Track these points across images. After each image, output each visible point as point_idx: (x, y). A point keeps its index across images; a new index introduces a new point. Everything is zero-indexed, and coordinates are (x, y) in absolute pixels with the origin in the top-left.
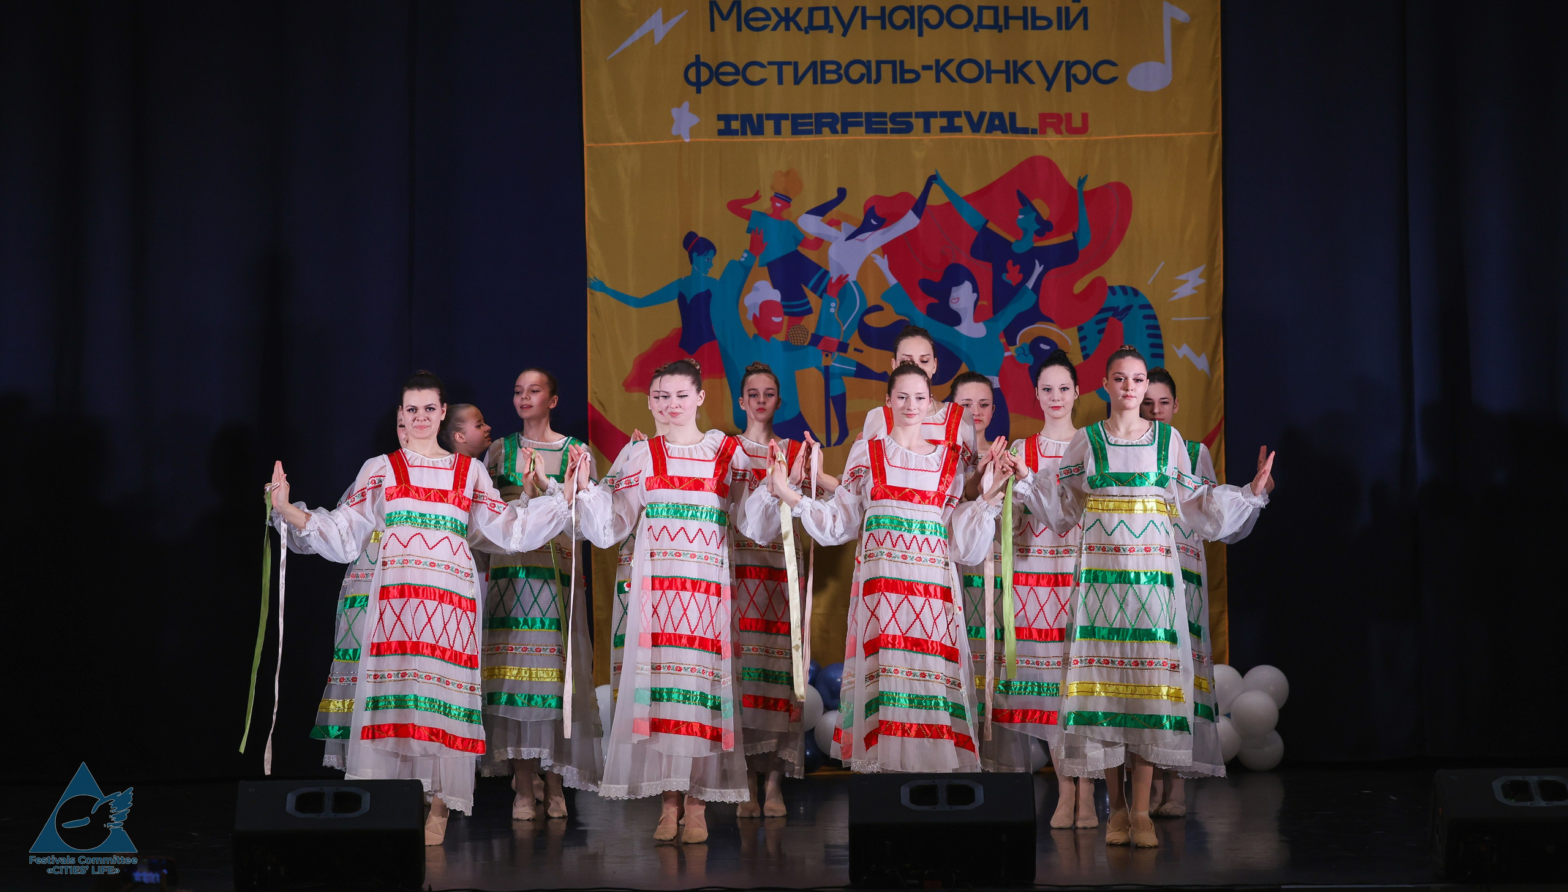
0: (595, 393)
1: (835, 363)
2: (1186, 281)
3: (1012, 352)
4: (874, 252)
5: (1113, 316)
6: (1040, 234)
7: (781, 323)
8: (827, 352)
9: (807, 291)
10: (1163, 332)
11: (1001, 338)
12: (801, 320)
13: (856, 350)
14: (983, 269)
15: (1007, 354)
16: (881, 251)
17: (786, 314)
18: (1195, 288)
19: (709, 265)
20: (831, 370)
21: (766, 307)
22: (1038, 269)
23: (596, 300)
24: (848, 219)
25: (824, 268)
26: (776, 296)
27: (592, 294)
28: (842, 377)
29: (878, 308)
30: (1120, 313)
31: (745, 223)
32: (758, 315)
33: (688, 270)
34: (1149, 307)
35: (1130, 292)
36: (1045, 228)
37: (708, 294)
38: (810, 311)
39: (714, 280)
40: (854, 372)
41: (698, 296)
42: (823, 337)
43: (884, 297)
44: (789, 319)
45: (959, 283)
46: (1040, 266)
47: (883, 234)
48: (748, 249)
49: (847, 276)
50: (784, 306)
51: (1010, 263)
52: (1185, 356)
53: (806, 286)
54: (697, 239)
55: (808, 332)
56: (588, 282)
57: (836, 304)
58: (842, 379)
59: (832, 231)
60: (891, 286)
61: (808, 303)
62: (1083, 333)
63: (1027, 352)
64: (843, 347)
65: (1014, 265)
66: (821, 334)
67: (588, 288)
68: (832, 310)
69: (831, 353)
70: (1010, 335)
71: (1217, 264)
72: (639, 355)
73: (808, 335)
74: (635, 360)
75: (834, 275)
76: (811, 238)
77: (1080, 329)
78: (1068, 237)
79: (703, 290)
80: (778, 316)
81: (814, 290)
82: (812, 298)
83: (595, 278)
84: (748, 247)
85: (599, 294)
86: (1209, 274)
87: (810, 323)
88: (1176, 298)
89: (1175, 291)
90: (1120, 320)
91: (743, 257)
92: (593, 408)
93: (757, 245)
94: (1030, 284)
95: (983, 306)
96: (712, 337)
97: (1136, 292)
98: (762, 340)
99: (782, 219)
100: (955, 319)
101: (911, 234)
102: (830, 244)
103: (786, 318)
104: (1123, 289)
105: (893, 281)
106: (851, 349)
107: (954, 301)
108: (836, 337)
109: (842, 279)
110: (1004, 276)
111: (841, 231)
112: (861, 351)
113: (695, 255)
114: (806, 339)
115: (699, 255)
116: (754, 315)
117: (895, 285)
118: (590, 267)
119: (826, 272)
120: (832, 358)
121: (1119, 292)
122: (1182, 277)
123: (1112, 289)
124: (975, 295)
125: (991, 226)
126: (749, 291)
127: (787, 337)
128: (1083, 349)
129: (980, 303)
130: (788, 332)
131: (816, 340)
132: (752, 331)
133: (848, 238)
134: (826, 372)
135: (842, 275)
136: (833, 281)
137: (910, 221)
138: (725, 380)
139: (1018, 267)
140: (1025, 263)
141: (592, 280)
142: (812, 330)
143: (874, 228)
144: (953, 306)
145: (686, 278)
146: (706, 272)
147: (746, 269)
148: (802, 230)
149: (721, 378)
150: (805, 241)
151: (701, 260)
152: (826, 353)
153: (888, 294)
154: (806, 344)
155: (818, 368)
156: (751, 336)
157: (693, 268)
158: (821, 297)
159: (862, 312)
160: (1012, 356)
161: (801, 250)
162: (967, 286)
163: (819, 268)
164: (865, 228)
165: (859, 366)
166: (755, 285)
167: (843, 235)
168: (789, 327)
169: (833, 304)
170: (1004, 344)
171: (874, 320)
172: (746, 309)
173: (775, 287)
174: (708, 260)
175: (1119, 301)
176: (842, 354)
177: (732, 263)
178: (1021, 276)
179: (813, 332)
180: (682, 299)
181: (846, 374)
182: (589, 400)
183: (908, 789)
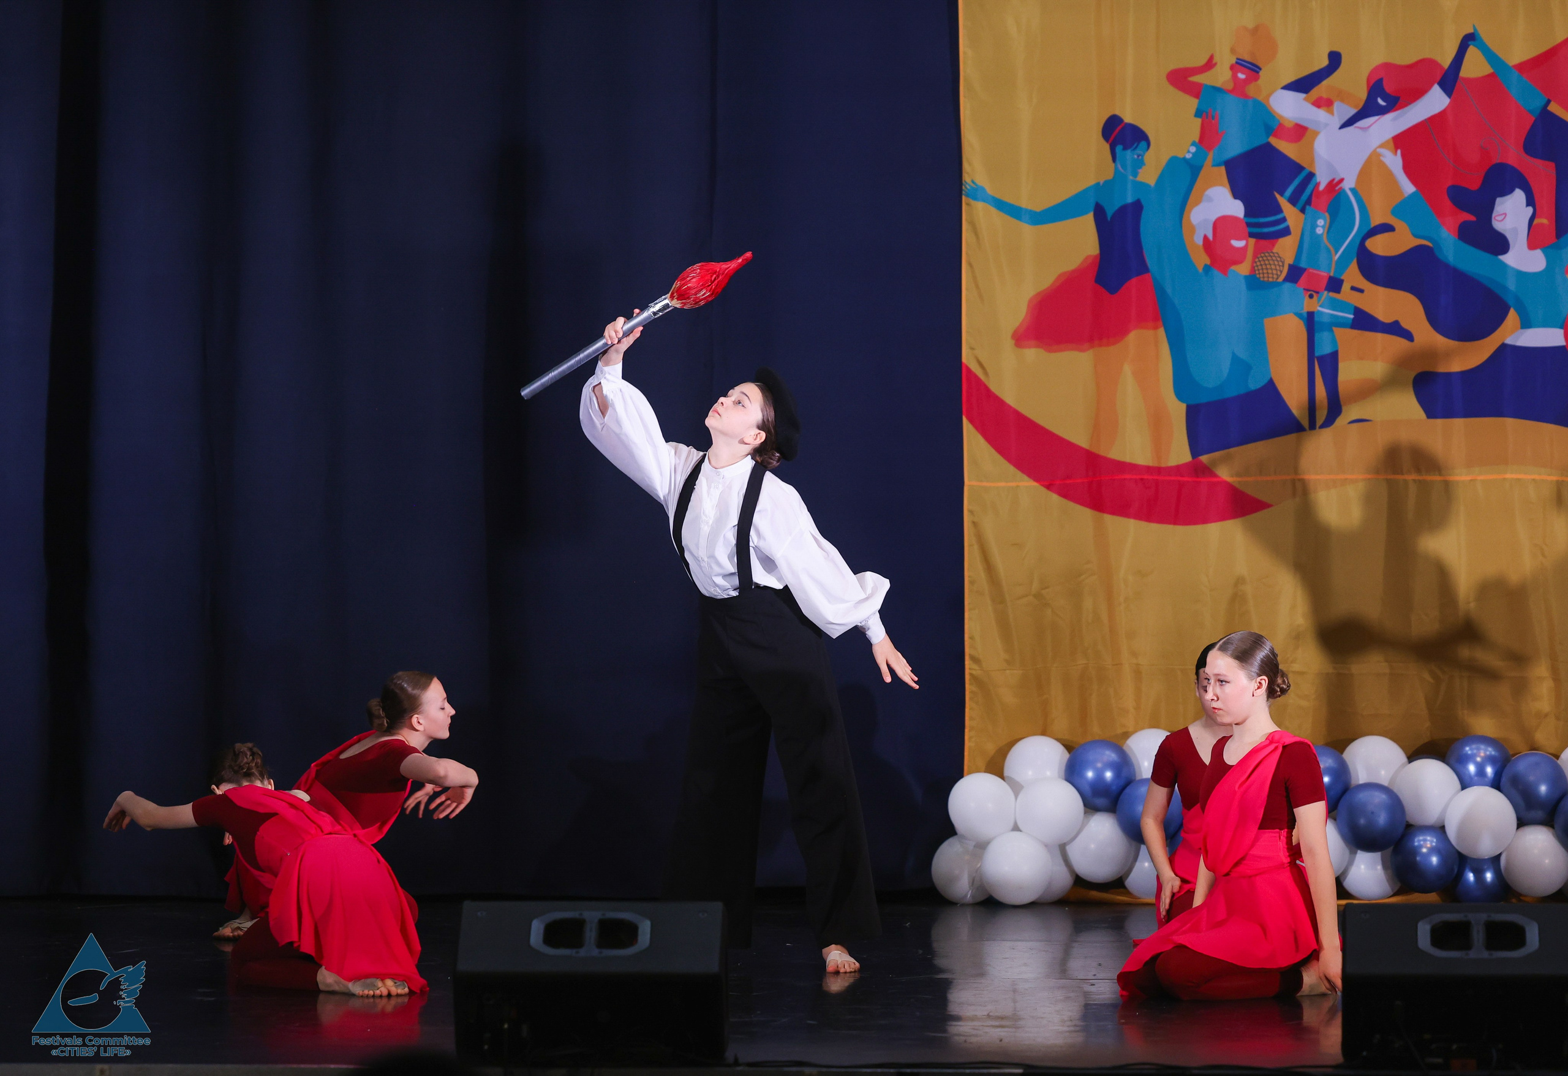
0: (972, 349)
1: (1324, 308)
4: (1382, 146)
7: (1245, 248)
8: (1312, 292)
9: (1283, 202)
12: (1274, 245)
13: (1353, 288)
16: (1392, 145)
17: (1251, 235)
19: (1139, 163)
20: (1316, 319)
21: (1222, 224)
23: (973, 215)
24: (1344, 96)
25: (1308, 169)
26: (1237, 209)
27: (968, 204)
28: (1334, 329)
29: (1386, 228)
31: (1192, 103)
32: (1210, 237)
33: (1108, 170)
37: (1137, 207)
38: (1286, 232)
39: (1147, 185)
40: (1351, 321)
41: (1123, 209)
42: (1305, 269)
44: (1256, 244)
47: (1395, 119)
48: (1197, 140)
49: (1342, 180)
50: (1249, 225)
53: (1282, 194)
54: (1119, 128)
56: (963, 187)
57: (1325, 223)
58: (1332, 331)
59: (1320, 115)
60: (1406, 195)
61: (1284, 220)
64: (1335, 285)
67: (964, 198)
68: (1319, 231)
69: (1317, 293)
72: (1038, 294)
73: (1283, 266)
74: (1030, 301)
75: (1322, 180)
76: (1289, 125)
79: (1130, 200)
80: (1239, 239)
81: (1293, 201)
82: (1289, 212)
83: (973, 182)
84: (1196, 136)
87: (1286, 249)
91: (1189, 152)
92: (969, 370)
93: (1209, 136)
96: (1143, 268)
98: (1216, 273)
99: (1245, 96)
102: (1316, 134)
103: (1252, 241)
105: (1408, 188)
106: (1346, 287)
108: (1325, 269)
109: (1334, 186)
111: (1332, 114)
112: (1361, 291)
113: (1119, 148)
114: (1281, 272)
115: (1125, 148)
116: (1205, 238)
117: (1413, 193)
118: (966, 167)
119: (1311, 175)
120: (1319, 301)
126: (1198, 202)
127: (1253, 270)
130: (1254, 262)
131: (1295, 274)
132: (1201, 259)
133: (1343, 126)
134: (1310, 321)
135: (1333, 180)
136: (1322, 188)
137: (1435, 101)
138: (1161, 332)
141: (969, 185)
142: (1289, 260)
143: (1382, 111)
145: (1106, 182)
146: (1135, 174)
147: (1193, 169)
148: (1275, 112)
149: (1156, 328)
150: (1279, 130)
152: (1310, 293)
153: (1402, 208)
154: (1281, 279)
155: (1299, 315)
156: (1200, 270)
157: (1116, 168)
158: (1303, 210)
159: (1365, 231)
161: (1275, 142)
163: (1301, 168)
164: (1368, 110)
166: (1207, 193)
167: (1337, 120)
168: (1255, 256)
169: (1321, 222)
171: (1379, 246)
172: (1193, 229)
173: (1236, 195)
174: (1138, 156)
176: (1332, 294)
177: (1174, 162)
179: (1291, 263)
180: (1099, 212)
181: (1340, 324)
182: (964, 359)
183: (1428, 927)
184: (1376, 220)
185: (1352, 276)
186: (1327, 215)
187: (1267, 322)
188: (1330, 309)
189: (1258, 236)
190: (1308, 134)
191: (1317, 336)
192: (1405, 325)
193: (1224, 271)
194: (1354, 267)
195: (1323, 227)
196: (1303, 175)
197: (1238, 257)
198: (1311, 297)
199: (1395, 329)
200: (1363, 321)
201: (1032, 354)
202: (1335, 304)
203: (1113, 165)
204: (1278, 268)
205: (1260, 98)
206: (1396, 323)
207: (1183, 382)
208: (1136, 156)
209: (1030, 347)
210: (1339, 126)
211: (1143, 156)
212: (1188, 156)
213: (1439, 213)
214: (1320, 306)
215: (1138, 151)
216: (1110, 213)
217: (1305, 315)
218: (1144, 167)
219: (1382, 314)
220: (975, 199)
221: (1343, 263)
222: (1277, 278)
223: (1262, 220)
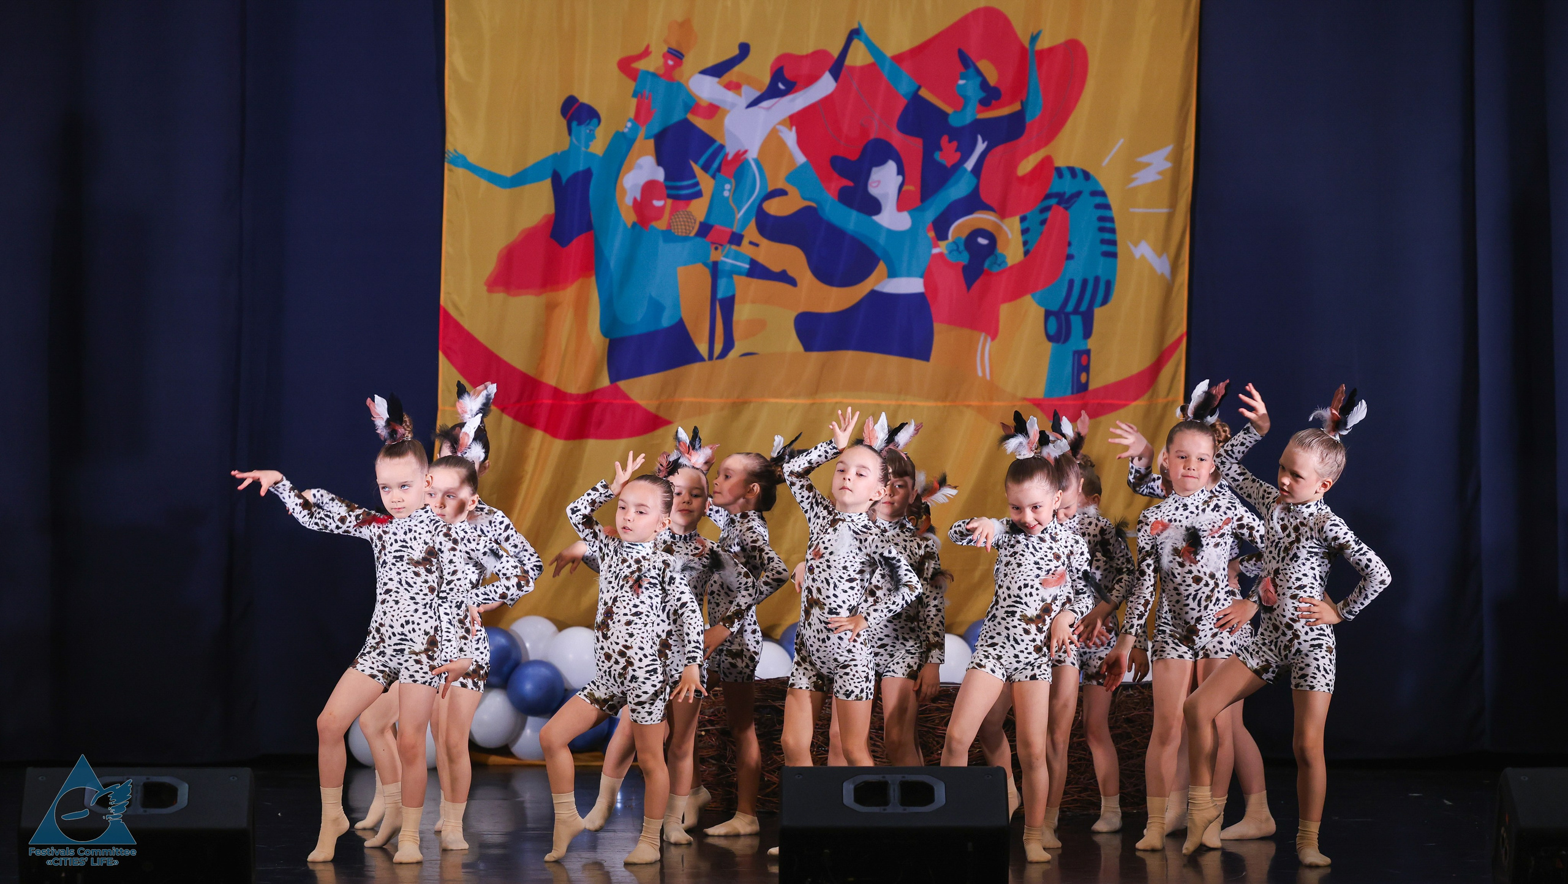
0: (449, 293)
2: (1148, 165)
3: (942, 247)
4: (780, 123)
5: (1059, 203)
6: (985, 103)
7: (663, 208)
8: (717, 245)
9: (697, 168)
10: (1118, 225)
11: (928, 231)
13: (751, 243)
14: (911, 146)
15: (935, 251)
16: (788, 122)
17: (669, 196)
18: (1160, 173)
19: (591, 137)
20: (720, 267)
21: (649, 188)
22: (981, 146)
23: (454, 179)
25: (719, 142)
26: (660, 175)
27: (450, 170)
28: (735, 277)
29: (782, 193)
30: (1066, 201)
33: (565, 142)
34: (1103, 194)
35: (1080, 175)
36: (990, 95)
37: (587, 174)
38: (699, 194)
41: (576, 175)
43: (789, 179)
44: (673, 203)
45: (881, 162)
46: (983, 142)
49: (746, 152)
50: (668, 188)
51: (945, 139)
52: (1143, 257)
53: (696, 162)
54: (576, 105)
55: (695, 220)
56: (446, 155)
58: (732, 277)
59: (729, 96)
60: (798, 165)
61: (697, 184)
62: (1026, 225)
63: (962, 248)
65: (950, 142)
66: (711, 222)
67: (446, 165)
68: (726, 194)
69: (721, 245)
70: (941, 228)
71: (1186, 144)
72: (507, 247)
73: (695, 223)
75: (731, 150)
76: (704, 104)
77: (1023, 219)
78: (1016, 107)
79: (581, 168)
80: (659, 199)
81: (706, 168)
83: (455, 151)
85: (460, 171)
86: (1177, 158)
87: (698, 209)
88: (1133, 185)
89: (1134, 176)
90: (1066, 209)
92: (446, 313)
93: (642, 115)
94: (970, 165)
95: (908, 191)
97: (1087, 176)
100: (873, 206)
101: (827, 101)
102: (726, 112)
103: (669, 201)
104: (1072, 171)
105: (801, 158)
106: (745, 242)
107: (874, 185)
109: (740, 156)
110: (937, 156)
111: (740, 95)
112: (757, 245)
113: (574, 124)
114: (693, 228)
115: (580, 124)
116: (635, 199)
118: (449, 138)
121: (1067, 175)
122: (1144, 159)
123: (1059, 171)
124: (900, 178)
125: (924, 93)
127: (669, 226)
128: (1025, 243)
129: (905, 188)
130: (670, 219)
131: (705, 230)
135: (739, 151)
136: (730, 157)
138: (593, 279)
139: (955, 144)
140: (964, 139)
144: (874, 190)
145: (564, 153)
146: (587, 146)
148: (695, 95)
150: (695, 107)
151: (584, 130)
152: (715, 245)
153: (795, 176)
154: (692, 234)
155: (705, 264)
157: (571, 140)
158: (714, 177)
159: (763, 194)
160: (941, 255)
162: (891, 166)
164: (772, 92)
165: (753, 263)
168: (672, 213)
169: (727, 186)
170: (932, 238)
171: (776, 208)
172: (624, 191)
173: (659, 163)
174: (590, 131)
175: (1066, 186)
176: (734, 247)
178: (958, 155)
180: (556, 178)
182: (442, 302)
185: (751, 232)
186: (733, 181)
188: (733, 260)
189: (675, 198)
190: (720, 112)
194: (752, 224)
195: (730, 190)
199: (784, 277)
201: (499, 297)
202: (737, 257)
203: (568, 138)
204: (690, 224)
208: (588, 131)
209: (499, 292)
210: (745, 105)
211: (593, 131)
212: (626, 130)
214: (724, 257)
215: (591, 127)
216: (564, 179)
217: (711, 264)
218: (594, 141)
220: (456, 165)
222: (690, 233)
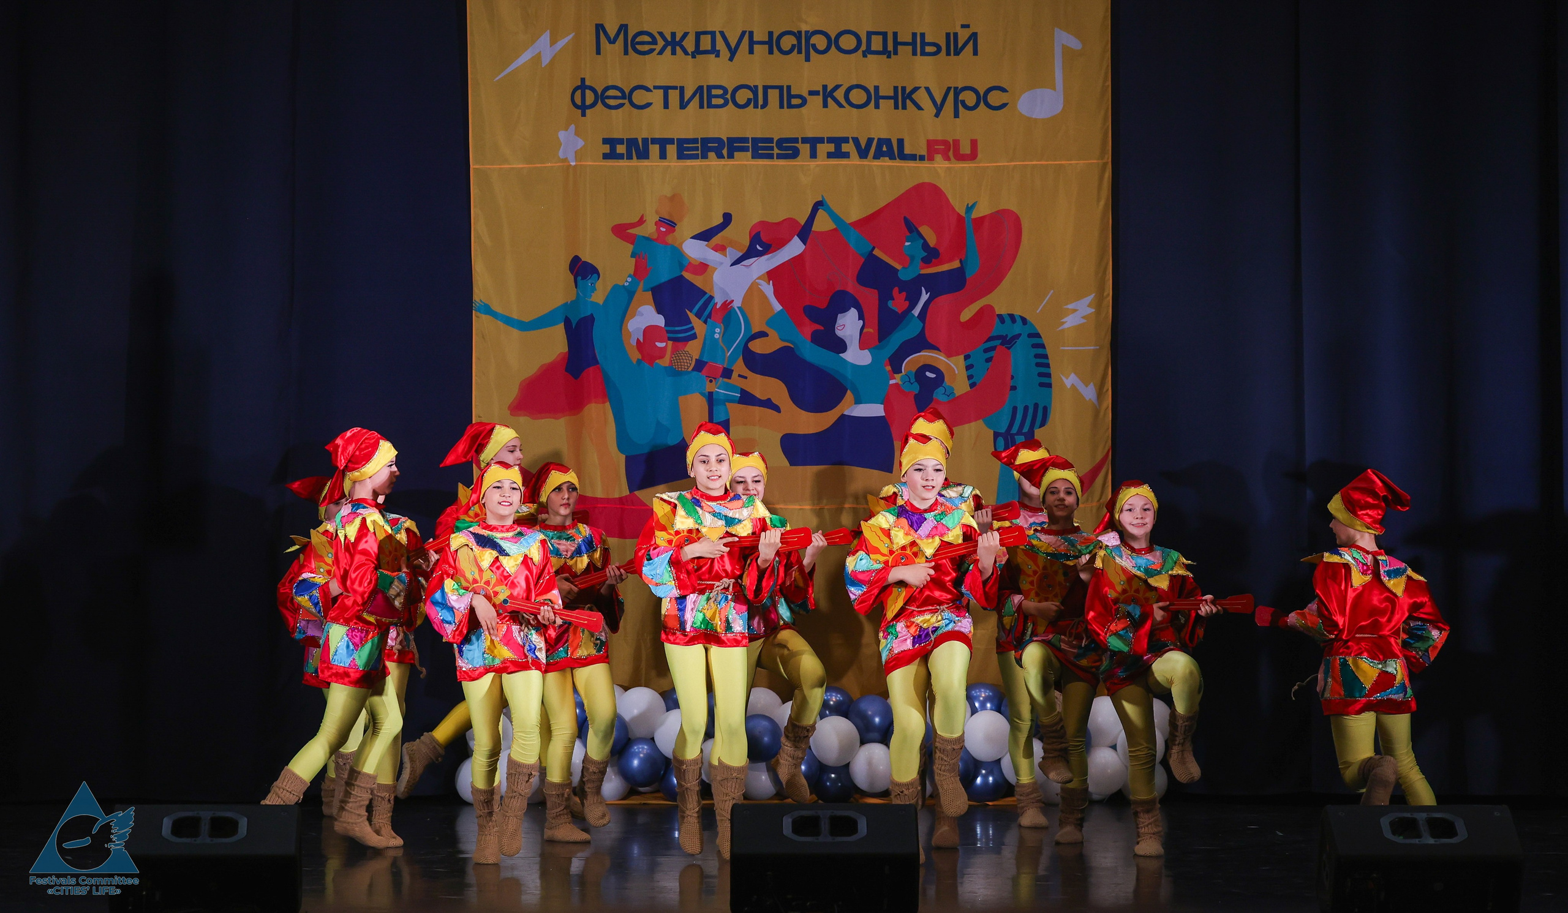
1: (720, 389)
2: (1075, 310)
7: (665, 347)
8: (712, 378)
12: (685, 346)
13: (740, 376)
17: (670, 339)
18: (1084, 317)
24: (734, 244)
26: (660, 321)
27: (477, 317)
28: (727, 403)
29: (762, 334)
31: (630, 248)
32: (642, 340)
38: (694, 337)
39: (599, 304)
40: (738, 399)
42: (707, 362)
47: (768, 259)
48: (632, 274)
52: (1072, 386)
57: (721, 330)
58: (725, 405)
61: (692, 328)
64: (727, 373)
68: (717, 336)
69: (715, 379)
71: (1105, 291)
75: (719, 300)
79: (589, 314)
81: (699, 315)
82: (696, 322)
84: (632, 271)
86: (1098, 304)
88: (1064, 327)
89: (1063, 320)
91: (627, 281)
93: (641, 271)
96: (596, 362)
98: (646, 365)
99: (666, 244)
103: (670, 343)
105: (778, 307)
106: (735, 375)
108: (721, 363)
112: (746, 378)
117: (781, 310)
118: (475, 290)
119: (711, 298)
120: (716, 385)
122: (1071, 306)
126: (633, 316)
131: (700, 366)
132: (635, 355)
133: (731, 265)
134: (710, 398)
137: (795, 248)
138: (608, 405)
141: (478, 303)
142: (696, 356)
143: (760, 254)
147: (631, 293)
149: (604, 402)
153: (773, 321)
155: (702, 394)
156: (635, 362)
158: (705, 322)
161: (687, 276)
163: (705, 293)
164: (750, 253)
166: (639, 309)
167: (728, 261)
168: (673, 353)
169: (718, 330)
171: (757, 346)
172: (629, 334)
173: (659, 311)
176: (726, 380)
177: (616, 288)
179: (697, 358)
180: (567, 322)
181: (731, 400)
183: (790, 820)
184: (756, 329)
185: (739, 367)
187: (681, 398)
191: (715, 408)
192: (775, 401)
193: (651, 363)
196: (706, 297)
197: (662, 353)
198: (711, 381)
200: (747, 398)
202: (728, 387)
205: (676, 245)
206: (769, 400)
207: (623, 439)
213: (799, 324)
219: (759, 394)
221: (733, 359)
223: (677, 329)
